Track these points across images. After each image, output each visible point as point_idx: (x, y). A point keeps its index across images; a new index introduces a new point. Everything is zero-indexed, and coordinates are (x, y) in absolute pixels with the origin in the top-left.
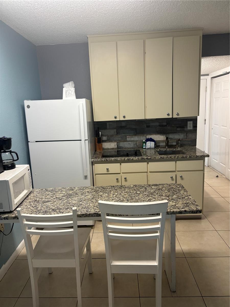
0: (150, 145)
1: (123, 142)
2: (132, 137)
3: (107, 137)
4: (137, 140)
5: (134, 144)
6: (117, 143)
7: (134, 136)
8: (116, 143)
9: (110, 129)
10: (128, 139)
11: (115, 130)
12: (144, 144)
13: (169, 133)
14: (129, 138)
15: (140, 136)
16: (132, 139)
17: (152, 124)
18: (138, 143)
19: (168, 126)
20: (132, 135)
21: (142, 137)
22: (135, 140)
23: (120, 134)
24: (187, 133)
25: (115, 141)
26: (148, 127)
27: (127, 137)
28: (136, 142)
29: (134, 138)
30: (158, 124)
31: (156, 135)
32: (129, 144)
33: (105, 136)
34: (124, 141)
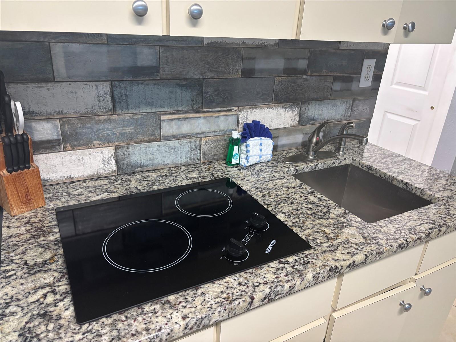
0: (261, 150)
1: (146, 142)
2: (185, 119)
3: (58, 123)
4: (204, 129)
5: (193, 146)
6: (117, 148)
7: (191, 115)
8: (109, 152)
9: (70, 80)
10: (167, 129)
11: (104, 88)
12: (236, 147)
13: (309, 101)
14: (174, 122)
15: (216, 115)
16: (186, 128)
17: (261, 64)
18: (206, 143)
19: (309, 74)
20: (185, 108)
21: (222, 118)
22: (198, 131)
23: (128, 109)
24: (354, 100)
25: (106, 141)
26: (248, 73)
27: (162, 118)
28: (200, 141)
29: (193, 121)
30: (279, 63)
31: (270, 108)
32: (171, 148)
33: (49, 118)
34: (147, 139)
